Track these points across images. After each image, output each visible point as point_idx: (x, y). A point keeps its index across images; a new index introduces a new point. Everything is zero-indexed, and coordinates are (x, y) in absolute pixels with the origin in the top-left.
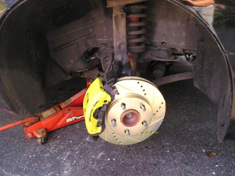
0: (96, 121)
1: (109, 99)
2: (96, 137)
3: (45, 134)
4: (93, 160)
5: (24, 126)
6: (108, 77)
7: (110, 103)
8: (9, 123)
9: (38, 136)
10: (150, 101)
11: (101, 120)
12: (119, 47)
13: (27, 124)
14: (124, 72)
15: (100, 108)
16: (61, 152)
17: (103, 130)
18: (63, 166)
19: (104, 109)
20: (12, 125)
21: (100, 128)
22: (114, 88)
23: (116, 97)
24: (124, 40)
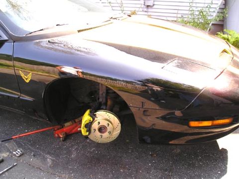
0: (86, 129)
1: (92, 120)
2: (87, 137)
3: (65, 135)
4: (88, 152)
5: (54, 130)
6: (93, 110)
7: (92, 121)
8: (46, 128)
9: (61, 136)
10: (113, 122)
11: (88, 129)
12: (102, 94)
13: (55, 129)
14: (102, 107)
15: (88, 123)
16: (72, 146)
17: (89, 134)
18: (72, 153)
19: (90, 124)
20: (47, 129)
21: (88, 133)
22: (95, 115)
23: (96, 119)
24: (105, 91)
